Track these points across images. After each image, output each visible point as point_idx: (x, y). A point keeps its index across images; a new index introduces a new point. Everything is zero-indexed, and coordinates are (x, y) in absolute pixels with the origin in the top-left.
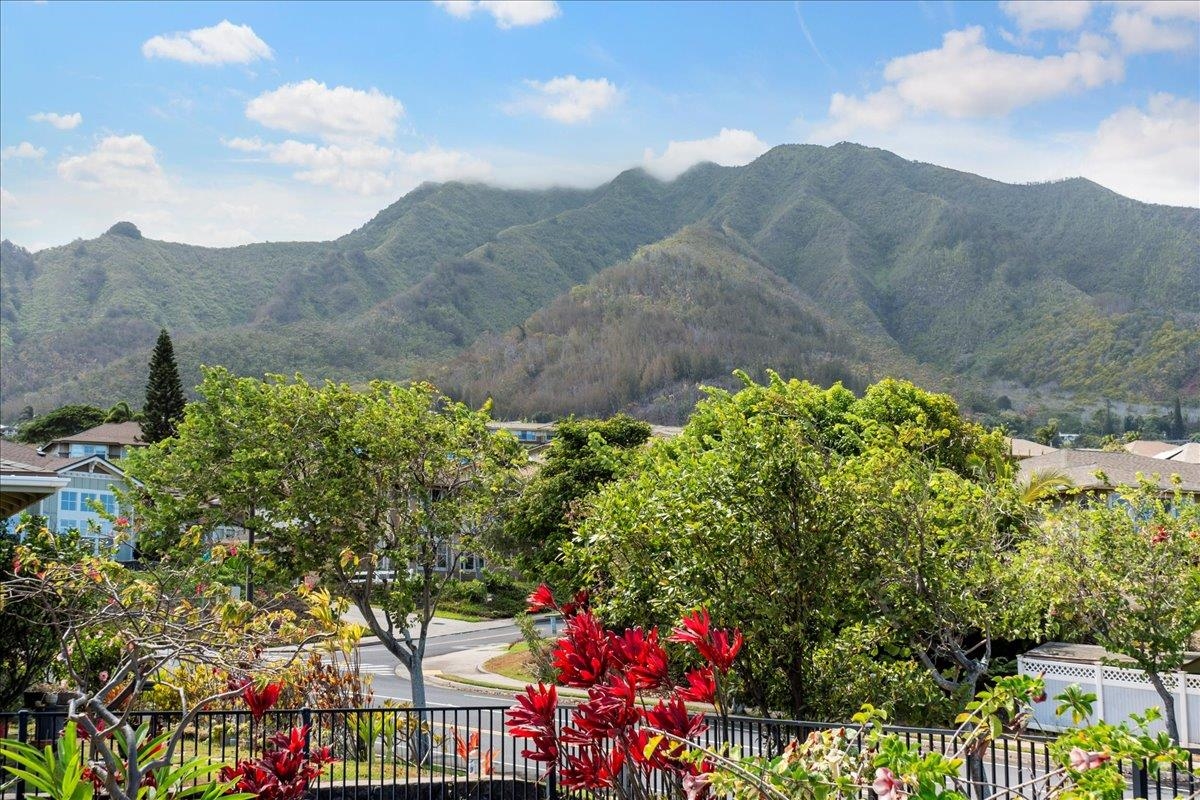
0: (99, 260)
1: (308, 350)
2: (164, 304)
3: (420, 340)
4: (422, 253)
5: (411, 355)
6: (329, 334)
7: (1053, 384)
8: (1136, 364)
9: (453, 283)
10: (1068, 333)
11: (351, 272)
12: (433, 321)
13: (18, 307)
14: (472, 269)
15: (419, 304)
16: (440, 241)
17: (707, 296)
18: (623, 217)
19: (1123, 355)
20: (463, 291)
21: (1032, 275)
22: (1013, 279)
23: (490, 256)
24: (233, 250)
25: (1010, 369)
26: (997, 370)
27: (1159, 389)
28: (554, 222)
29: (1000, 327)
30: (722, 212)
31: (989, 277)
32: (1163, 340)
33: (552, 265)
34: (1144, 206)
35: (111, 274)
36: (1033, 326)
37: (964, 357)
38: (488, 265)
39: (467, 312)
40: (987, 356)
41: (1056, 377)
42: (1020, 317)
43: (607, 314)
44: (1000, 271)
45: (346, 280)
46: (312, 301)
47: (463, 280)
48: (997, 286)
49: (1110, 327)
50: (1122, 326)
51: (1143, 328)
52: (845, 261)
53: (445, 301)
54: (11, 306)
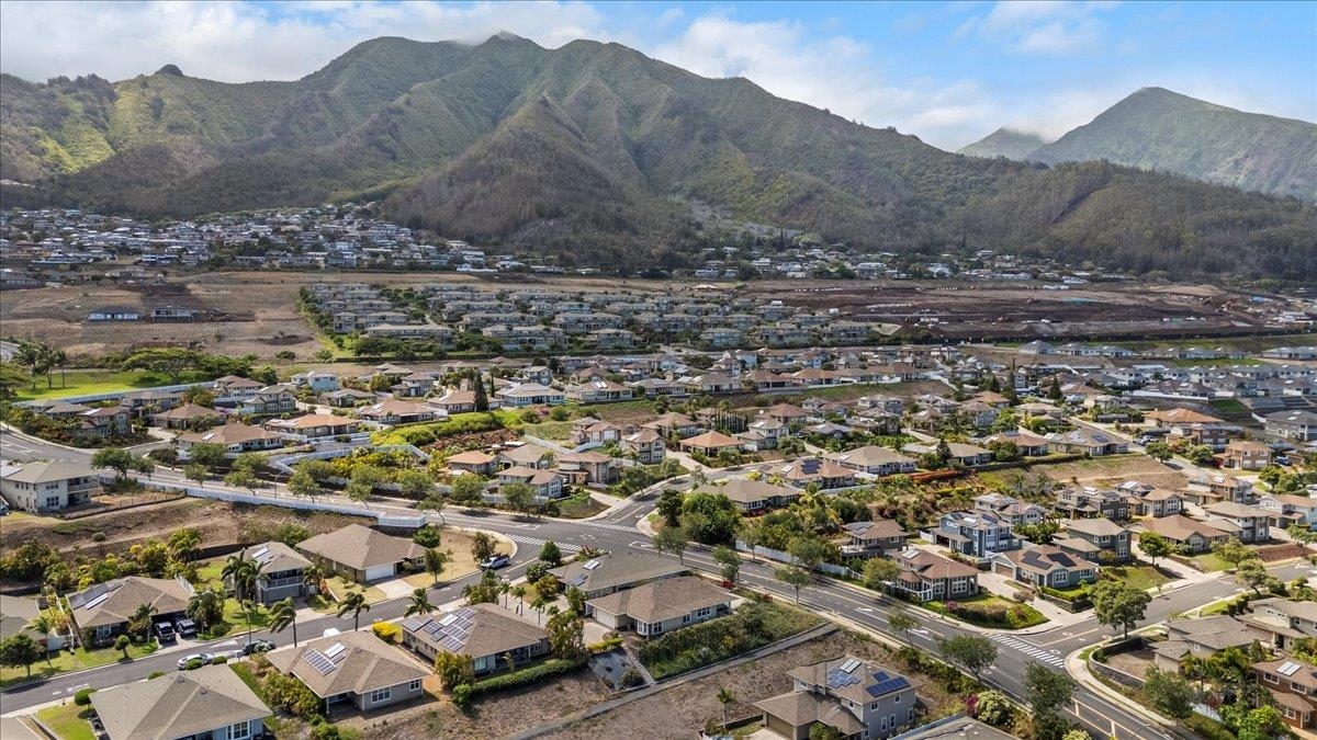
0: (157, 91)
1: (309, 167)
2: (203, 121)
3: (373, 159)
4: (363, 93)
5: (368, 167)
6: (320, 156)
7: (722, 205)
8: (764, 199)
9: (388, 120)
10: (732, 176)
11: (321, 106)
12: (379, 145)
13: (108, 120)
14: (399, 111)
15: (369, 134)
16: (373, 85)
17: (549, 164)
18: (485, 79)
19: (758, 191)
20: (394, 126)
21: (715, 138)
22: (704, 140)
23: (408, 103)
24: (242, 86)
25: (701, 194)
26: (694, 194)
27: (774, 215)
28: (444, 80)
29: (697, 168)
30: (544, 82)
31: (692, 138)
32: (779, 187)
33: (445, 109)
34: (775, 98)
35: (167, 101)
36: (713, 168)
37: (678, 184)
38: (407, 109)
39: (397, 138)
40: (690, 183)
41: (724, 201)
42: (707, 163)
43: (496, 172)
44: (698, 135)
45: (318, 110)
46: (297, 122)
47: (395, 118)
48: (696, 144)
49: (753, 174)
50: (759, 174)
51: (769, 176)
52: (615, 124)
53: (383, 132)
54: (103, 120)
